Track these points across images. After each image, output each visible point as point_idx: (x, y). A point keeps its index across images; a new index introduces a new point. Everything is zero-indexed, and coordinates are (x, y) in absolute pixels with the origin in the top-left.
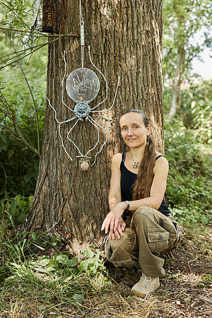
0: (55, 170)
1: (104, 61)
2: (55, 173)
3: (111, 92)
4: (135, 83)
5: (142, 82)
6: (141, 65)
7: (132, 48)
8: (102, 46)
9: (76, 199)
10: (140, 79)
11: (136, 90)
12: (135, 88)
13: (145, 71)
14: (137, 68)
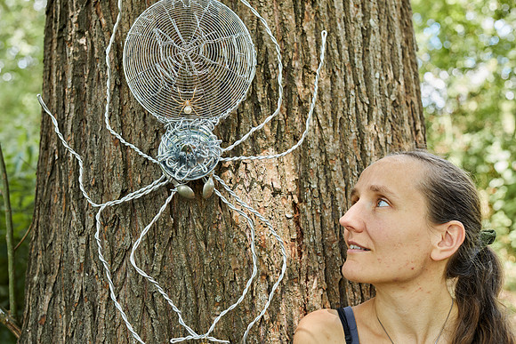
4: (359, 65)
5: (379, 64)
6: (373, 7)
11: (363, 87)
12: (361, 79)
13: (384, 28)
14: (360, 14)
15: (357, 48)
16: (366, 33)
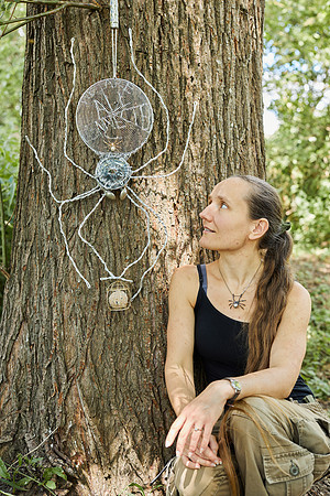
0: (45, 310)
1: (158, 67)
2: (45, 314)
3: (173, 135)
4: (220, 118)
5: (233, 118)
6: (231, 80)
7: (215, 43)
8: (155, 33)
9: (96, 376)
10: (231, 111)
11: (222, 134)
12: (221, 128)
13: (239, 94)
14: (223, 86)
15: (220, 107)
16: (226, 98)
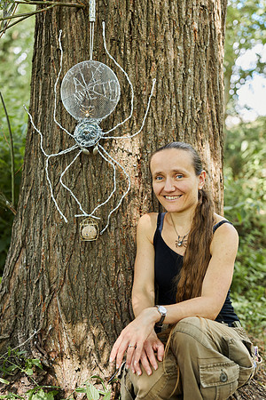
0: (37, 238)
1: (128, 52)
2: (37, 242)
3: (139, 105)
4: (180, 92)
5: (192, 92)
6: (191, 62)
7: (177, 33)
8: (127, 25)
9: (73, 291)
10: (189, 87)
11: (181, 105)
12: (180, 100)
13: (197, 73)
14: (183, 66)
15: (180, 84)
16: (185, 76)
